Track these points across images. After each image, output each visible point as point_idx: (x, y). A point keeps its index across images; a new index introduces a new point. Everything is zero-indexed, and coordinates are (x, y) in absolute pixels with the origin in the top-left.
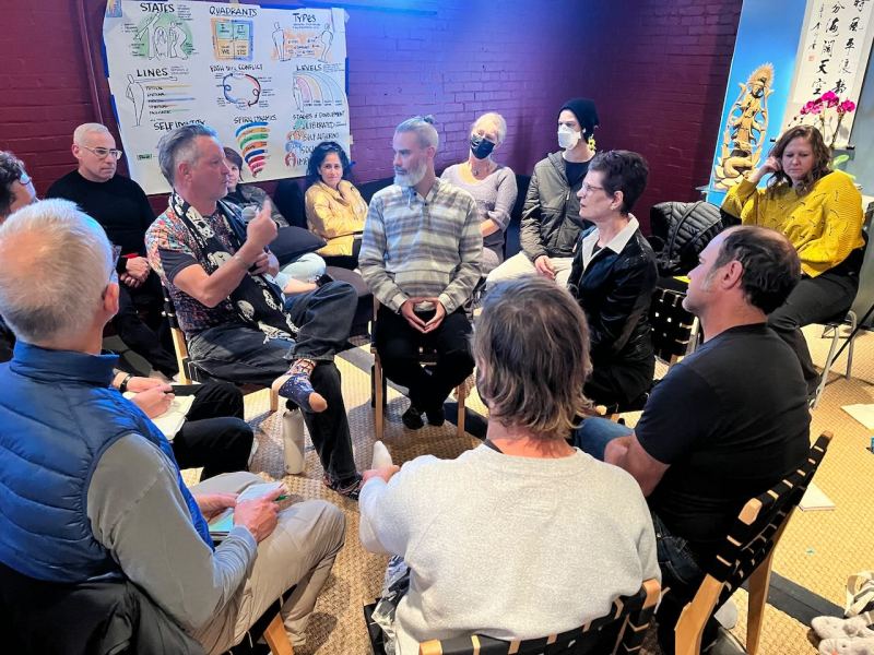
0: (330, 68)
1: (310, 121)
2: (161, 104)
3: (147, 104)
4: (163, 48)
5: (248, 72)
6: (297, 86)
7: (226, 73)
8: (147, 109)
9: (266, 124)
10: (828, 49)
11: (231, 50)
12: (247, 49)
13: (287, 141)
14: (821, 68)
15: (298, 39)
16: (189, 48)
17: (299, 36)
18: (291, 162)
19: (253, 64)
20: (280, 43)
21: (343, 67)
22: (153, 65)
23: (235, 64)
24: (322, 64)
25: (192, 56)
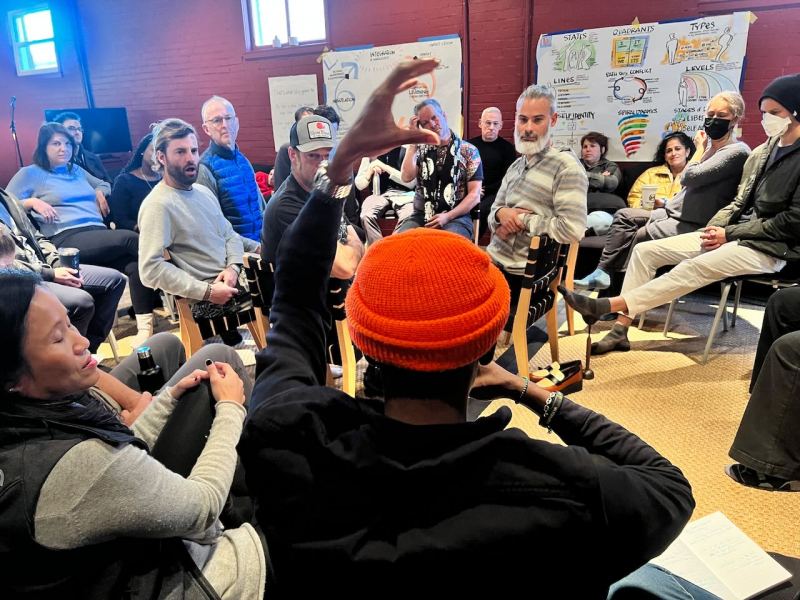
1: (692, 114)
2: (565, 101)
5: (637, 75)
7: (618, 77)
9: (646, 116)
11: (626, 60)
12: (640, 58)
15: (692, 45)
16: (592, 62)
17: (694, 42)
19: (643, 69)
20: (672, 49)
21: (741, 65)
23: (628, 70)
24: (715, 64)
25: (593, 67)
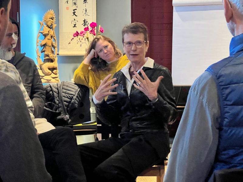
10: (75, 3)
14: (74, 13)
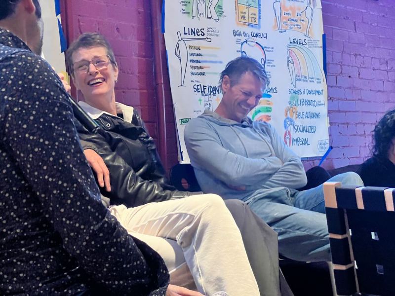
0: (312, 44)
1: (301, 97)
2: (199, 65)
3: (190, 64)
4: (202, 8)
5: (258, 40)
6: (290, 59)
7: (243, 39)
8: (189, 70)
9: (269, 96)
11: (246, 16)
12: (257, 17)
13: (285, 118)
15: (290, 12)
16: (220, 10)
17: (291, 8)
18: (288, 141)
19: (262, 31)
20: (278, 14)
21: (321, 44)
22: (195, 24)
23: (249, 30)
24: (307, 39)
25: (221, 18)
